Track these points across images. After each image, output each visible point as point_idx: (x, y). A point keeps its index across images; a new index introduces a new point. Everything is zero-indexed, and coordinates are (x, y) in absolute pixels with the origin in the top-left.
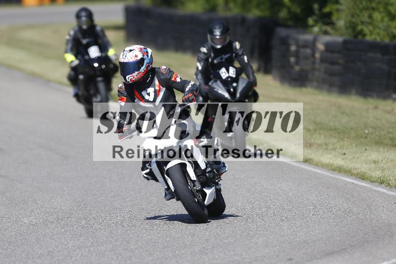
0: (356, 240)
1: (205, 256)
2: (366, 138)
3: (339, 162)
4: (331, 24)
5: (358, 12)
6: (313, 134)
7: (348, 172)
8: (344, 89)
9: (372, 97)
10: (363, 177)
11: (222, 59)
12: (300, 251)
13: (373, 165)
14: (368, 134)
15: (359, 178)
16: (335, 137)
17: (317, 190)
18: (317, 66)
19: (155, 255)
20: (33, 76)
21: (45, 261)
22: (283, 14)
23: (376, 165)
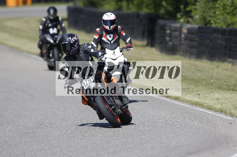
0: (207, 146)
1: (116, 155)
2: (212, 85)
3: (196, 99)
4: (191, 17)
5: (207, 10)
7: (201, 105)
8: (199, 56)
9: (215, 60)
10: (210, 108)
12: (172, 152)
13: (216, 101)
14: (213, 82)
15: (208, 109)
16: (193, 85)
18: (183, 42)
20: (13, 49)
22: (162, 11)
23: (218, 101)
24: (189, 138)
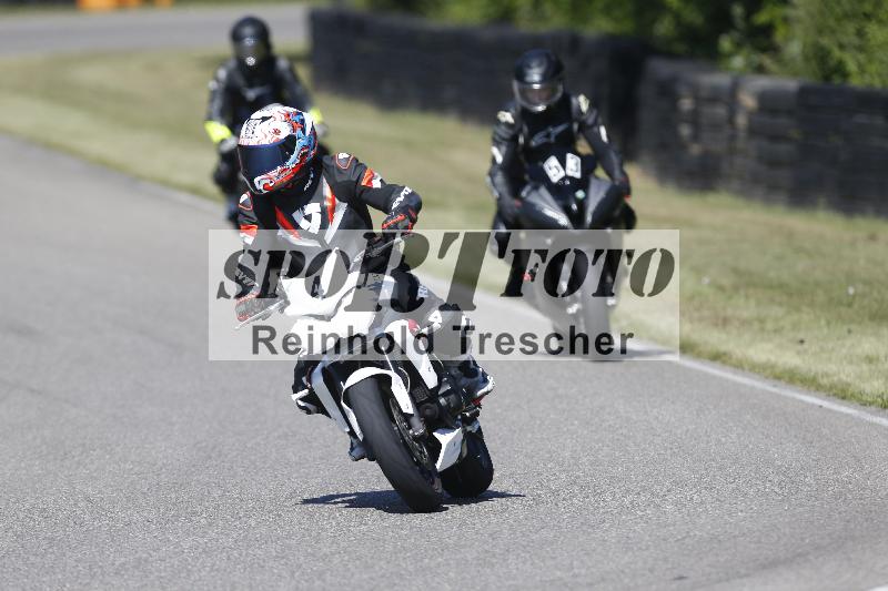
0: (829, 535)
1: (488, 571)
2: (850, 305)
3: (790, 359)
4: (772, 49)
5: (832, 22)
6: (730, 298)
7: (810, 383)
8: (800, 195)
9: (863, 213)
10: (842, 393)
11: (548, 136)
12: (701, 559)
13: (865, 367)
14: (854, 296)
15: (835, 395)
16: (781, 304)
17: (740, 421)
18: (741, 143)
19: (377, 568)
20: (104, 169)
21: (130, 582)
22: (664, 28)
23: (873, 367)
24: (765, 507)
